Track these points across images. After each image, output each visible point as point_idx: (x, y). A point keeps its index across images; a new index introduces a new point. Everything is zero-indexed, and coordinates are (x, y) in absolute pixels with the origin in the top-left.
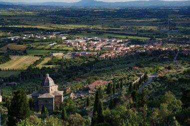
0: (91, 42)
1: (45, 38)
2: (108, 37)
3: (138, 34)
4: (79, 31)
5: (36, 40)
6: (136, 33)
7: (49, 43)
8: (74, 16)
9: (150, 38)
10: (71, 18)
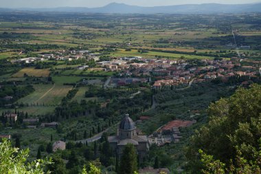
0: (135, 64)
1: (70, 59)
2: (156, 56)
3: (195, 51)
4: (114, 49)
5: (59, 62)
6: (193, 51)
7: (77, 66)
8: (102, 28)
9: (214, 58)
10: (98, 29)
